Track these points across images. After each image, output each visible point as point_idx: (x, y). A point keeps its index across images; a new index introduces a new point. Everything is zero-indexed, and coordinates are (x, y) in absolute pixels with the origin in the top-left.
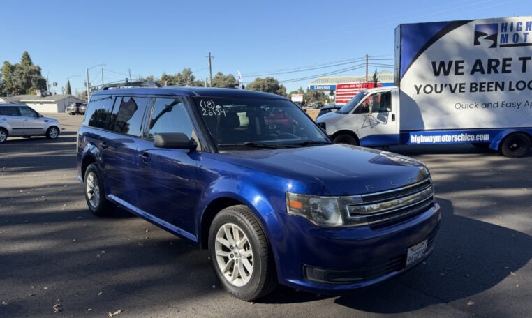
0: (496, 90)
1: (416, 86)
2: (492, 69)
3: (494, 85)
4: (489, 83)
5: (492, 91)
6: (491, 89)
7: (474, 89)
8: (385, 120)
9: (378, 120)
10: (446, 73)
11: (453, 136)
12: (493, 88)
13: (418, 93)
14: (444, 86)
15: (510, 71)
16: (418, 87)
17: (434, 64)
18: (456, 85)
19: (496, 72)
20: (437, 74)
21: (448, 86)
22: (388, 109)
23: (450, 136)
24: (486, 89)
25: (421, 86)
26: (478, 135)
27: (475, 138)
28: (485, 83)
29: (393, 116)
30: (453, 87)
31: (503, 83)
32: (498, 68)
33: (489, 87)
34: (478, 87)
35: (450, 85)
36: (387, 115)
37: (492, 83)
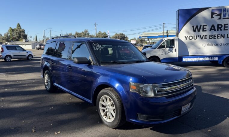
0: (221, 38)
1: (185, 37)
2: (219, 29)
3: (220, 36)
4: (218, 35)
5: (219, 38)
6: (219, 37)
7: (211, 38)
8: (172, 51)
9: (169, 51)
10: (199, 31)
11: (202, 58)
12: (220, 37)
13: (186, 40)
14: (198, 36)
15: (227, 30)
16: (186, 37)
17: (193, 27)
18: (203, 36)
19: (221, 30)
20: (194, 31)
21: (199, 36)
22: (173, 47)
23: (200, 58)
24: (216, 37)
25: (187, 37)
26: (213, 58)
27: (212, 59)
28: (216, 35)
29: (175, 50)
30: (202, 37)
31: (224, 35)
32: (222, 28)
33: (218, 36)
34: (213, 37)
35: (200, 36)
36: (173, 49)
37: (219, 35)
